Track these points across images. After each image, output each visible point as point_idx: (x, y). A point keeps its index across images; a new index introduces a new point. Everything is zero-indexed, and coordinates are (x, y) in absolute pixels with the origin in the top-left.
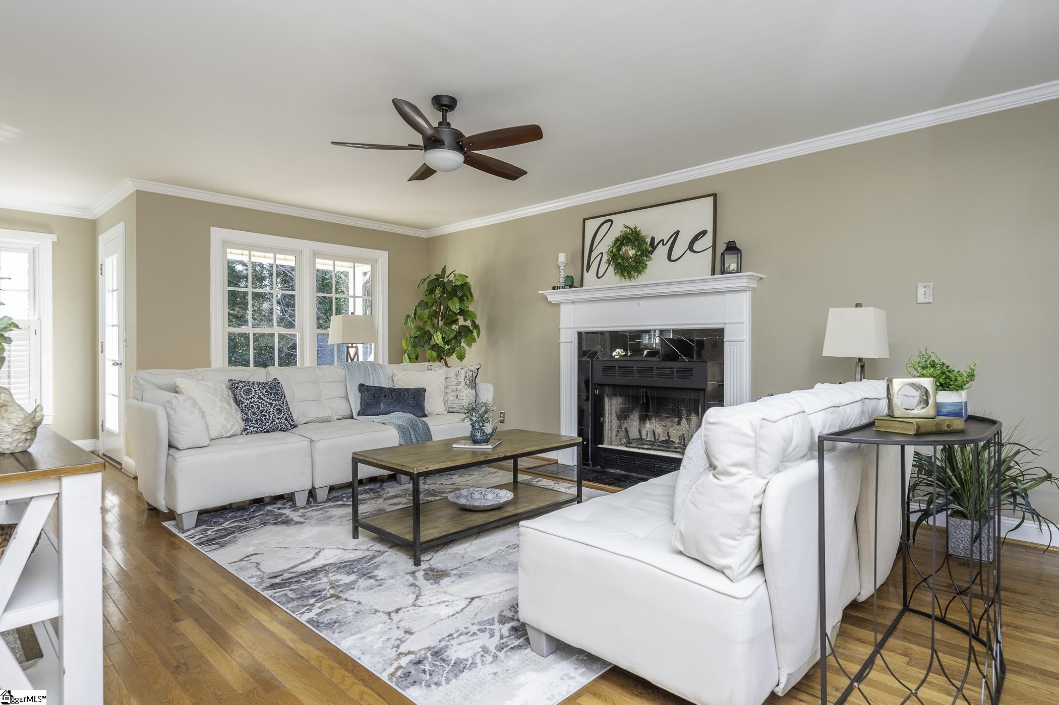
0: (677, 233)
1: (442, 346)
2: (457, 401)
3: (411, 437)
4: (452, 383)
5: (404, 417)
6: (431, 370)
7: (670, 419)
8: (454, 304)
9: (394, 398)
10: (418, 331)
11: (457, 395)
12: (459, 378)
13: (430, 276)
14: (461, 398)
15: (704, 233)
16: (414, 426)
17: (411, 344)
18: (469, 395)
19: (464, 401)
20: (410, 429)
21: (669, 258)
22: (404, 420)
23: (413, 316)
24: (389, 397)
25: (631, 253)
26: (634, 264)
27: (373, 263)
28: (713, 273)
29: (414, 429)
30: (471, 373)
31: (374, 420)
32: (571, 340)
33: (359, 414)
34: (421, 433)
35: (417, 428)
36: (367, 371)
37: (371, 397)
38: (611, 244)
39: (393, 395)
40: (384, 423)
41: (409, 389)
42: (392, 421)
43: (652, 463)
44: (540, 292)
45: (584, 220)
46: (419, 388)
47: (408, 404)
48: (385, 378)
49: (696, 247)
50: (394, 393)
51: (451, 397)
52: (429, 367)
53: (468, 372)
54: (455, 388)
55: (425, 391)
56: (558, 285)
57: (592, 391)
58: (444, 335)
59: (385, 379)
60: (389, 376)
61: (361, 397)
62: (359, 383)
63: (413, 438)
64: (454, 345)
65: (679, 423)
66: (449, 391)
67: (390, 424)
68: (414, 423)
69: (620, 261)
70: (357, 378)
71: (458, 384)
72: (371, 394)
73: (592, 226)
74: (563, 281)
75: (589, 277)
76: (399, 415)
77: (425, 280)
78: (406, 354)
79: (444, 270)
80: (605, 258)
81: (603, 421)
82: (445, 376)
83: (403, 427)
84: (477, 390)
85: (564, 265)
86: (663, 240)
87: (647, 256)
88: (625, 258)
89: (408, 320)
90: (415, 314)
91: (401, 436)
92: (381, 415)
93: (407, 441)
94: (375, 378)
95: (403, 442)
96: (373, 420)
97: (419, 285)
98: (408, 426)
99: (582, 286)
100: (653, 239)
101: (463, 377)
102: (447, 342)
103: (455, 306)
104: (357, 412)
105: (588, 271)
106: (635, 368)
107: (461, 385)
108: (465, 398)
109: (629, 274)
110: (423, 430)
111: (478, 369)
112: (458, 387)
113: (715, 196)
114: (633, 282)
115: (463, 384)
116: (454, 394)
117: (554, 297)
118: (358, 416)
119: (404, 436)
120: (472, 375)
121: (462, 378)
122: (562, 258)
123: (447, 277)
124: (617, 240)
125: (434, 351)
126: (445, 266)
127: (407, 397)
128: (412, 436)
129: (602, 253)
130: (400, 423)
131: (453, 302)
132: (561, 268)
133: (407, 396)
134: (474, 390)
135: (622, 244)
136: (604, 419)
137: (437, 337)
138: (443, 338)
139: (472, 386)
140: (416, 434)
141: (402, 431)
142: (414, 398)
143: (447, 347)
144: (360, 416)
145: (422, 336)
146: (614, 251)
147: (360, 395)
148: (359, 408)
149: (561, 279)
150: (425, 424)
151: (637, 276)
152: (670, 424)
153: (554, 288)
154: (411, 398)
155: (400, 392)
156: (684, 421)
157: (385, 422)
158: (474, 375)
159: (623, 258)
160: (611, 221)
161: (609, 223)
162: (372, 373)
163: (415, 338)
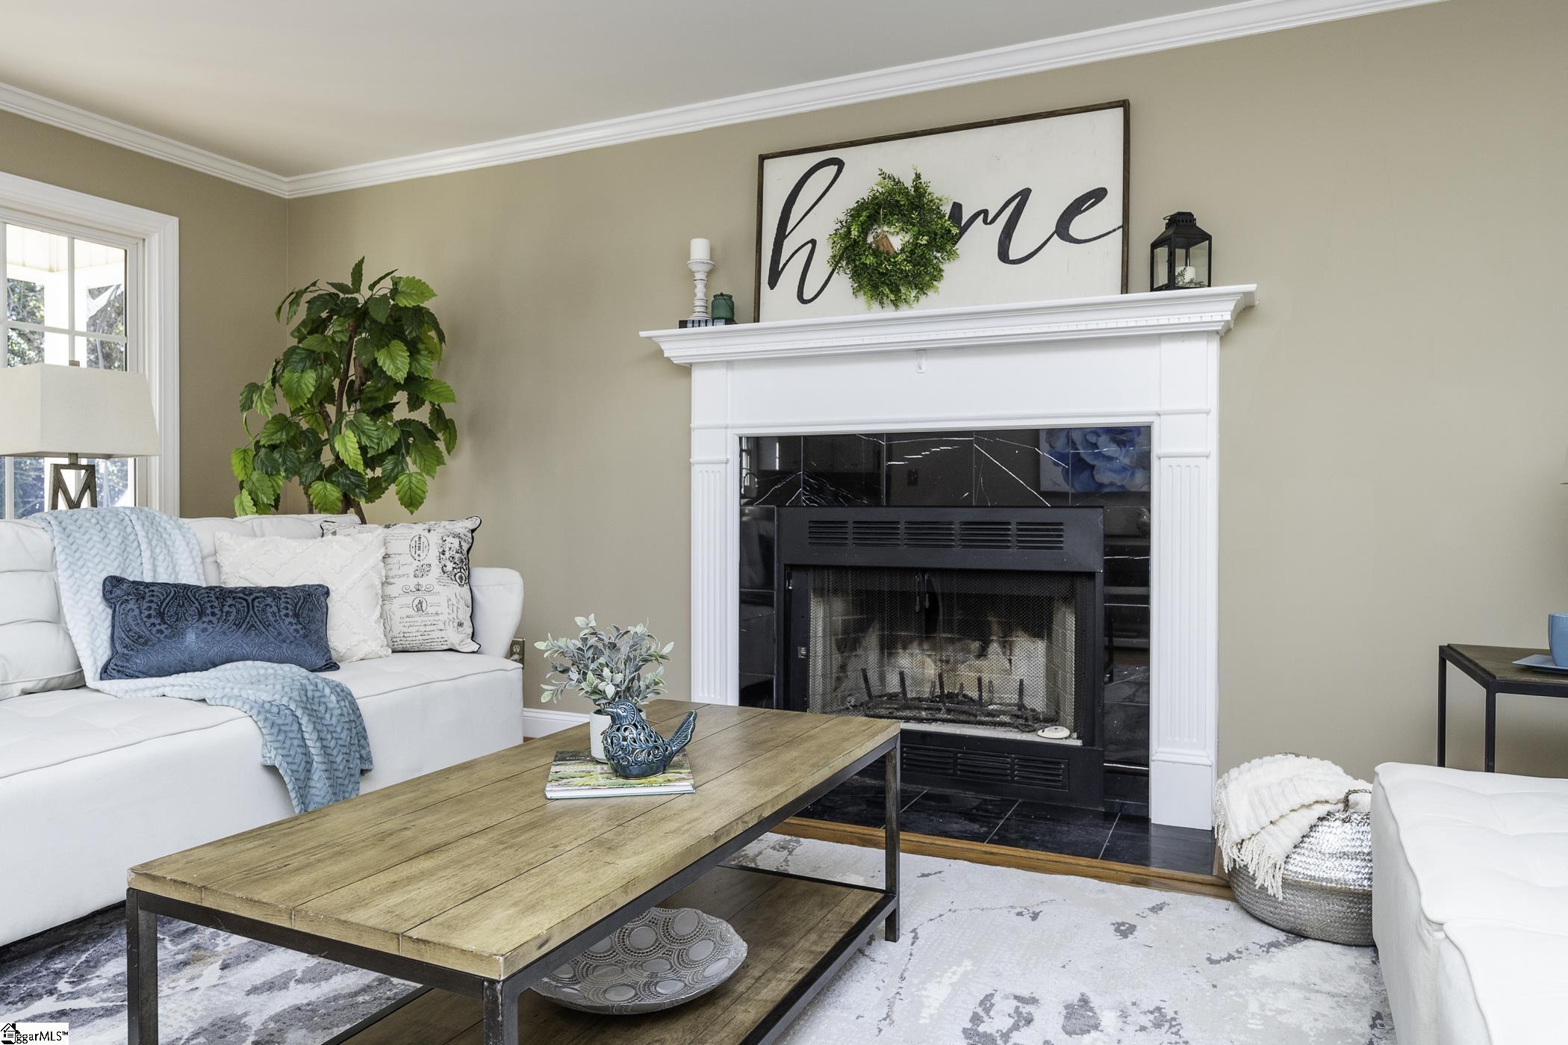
0: (1025, 195)
1: (360, 468)
2: (419, 619)
3: (303, 739)
4: (404, 570)
5: (275, 675)
6: (334, 533)
7: (958, 645)
8: (393, 359)
9: (231, 618)
10: (281, 429)
11: (420, 603)
12: (423, 556)
13: (314, 284)
14: (431, 610)
15: (1099, 194)
16: (310, 704)
17: (258, 464)
18: (454, 601)
19: (440, 617)
20: (299, 713)
21: (1003, 255)
22: (278, 687)
23: (268, 385)
24: (213, 614)
25: (898, 241)
26: (909, 267)
27: (133, 245)
28: (1125, 288)
29: (312, 714)
30: (456, 541)
31: (167, 691)
32: (723, 458)
33: (105, 673)
34: (334, 721)
35: (322, 708)
36: (132, 538)
37: (149, 616)
38: (843, 218)
39: (226, 609)
40: (204, 700)
41: (280, 589)
42: (236, 692)
43: (952, 755)
44: (643, 334)
45: (762, 158)
46: (310, 587)
47: (280, 634)
48: (193, 558)
49: (1076, 228)
50: (230, 601)
51: (401, 608)
52: (326, 526)
53: (450, 539)
54: (412, 582)
55: (327, 593)
56: (692, 319)
57: (779, 585)
58: (365, 441)
59: (194, 563)
60: (206, 552)
61: (113, 617)
62: (105, 575)
63: (309, 743)
64: (393, 470)
65: (982, 654)
66: (391, 590)
67: (226, 701)
68: (310, 694)
69: (870, 260)
70: (97, 560)
71: (423, 571)
72: (149, 608)
73: (781, 175)
74: (702, 309)
75: (778, 300)
76: (254, 672)
77: (300, 294)
78: (245, 492)
79: (357, 272)
80: (824, 253)
81: (807, 656)
82: (382, 552)
83: (275, 710)
84: (474, 588)
85: (706, 268)
86: (985, 212)
87: (941, 249)
88: (881, 253)
89: (255, 397)
90: (274, 381)
91: (268, 738)
92: (185, 671)
93: (292, 753)
94: (161, 558)
95: (280, 758)
96: (161, 691)
97: (280, 309)
98: (293, 707)
99: (757, 319)
100: (957, 208)
101: (434, 552)
102: (370, 463)
103: (395, 363)
104: (101, 664)
105: (773, 284)
106: (902, 526)
107: (431, 574)
108: (444, 609)
109: (896, 291)
110: (342, 715)
111: (473, 531)
112: (424, 581)
113: (1124, 104)
114: (904, 312)
115: (436, 570)
116: (408, 599)
117: (678, 346)
118: (101, 679)
119: (281, 737)
120: (461, 546)
121: (431, 556)
122: (699, 250)
123: (372, 287)
124: (861, 207)
125: (332, 482)
126: (362, 261)
127: (274, 614)
128: (306, 736)
129: (813, 242)
130: (265, 697)
131: (389, 352)
132: (698, 276)
133: (275, 609)
134: (467, 587)
135: (873, 219)
136: (808, 651)
137: (345, 445)
138: (363, 449)
139: (461, 577)
140: (319, 727)
141: (273, 725)
142: (296, 615)
143: (370, 474)
144: (112, 678)
145: (293, 443)
146: (854, 233)
147: (110, 611)
148: (104, 654)
149: (697, 303)
150: (344, 695)
151: (917, 298)
152: (960, 656)
153: (683, 324)
154: (287, 615)
155: (250, 599)
156: (995, 647)
157: (208, 695)
158: (465, 547)
159: (876, 253)
160: (839, 164)
161: (834, 169)
162: (150, 543)
163: (273, 448)
